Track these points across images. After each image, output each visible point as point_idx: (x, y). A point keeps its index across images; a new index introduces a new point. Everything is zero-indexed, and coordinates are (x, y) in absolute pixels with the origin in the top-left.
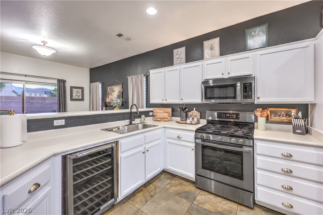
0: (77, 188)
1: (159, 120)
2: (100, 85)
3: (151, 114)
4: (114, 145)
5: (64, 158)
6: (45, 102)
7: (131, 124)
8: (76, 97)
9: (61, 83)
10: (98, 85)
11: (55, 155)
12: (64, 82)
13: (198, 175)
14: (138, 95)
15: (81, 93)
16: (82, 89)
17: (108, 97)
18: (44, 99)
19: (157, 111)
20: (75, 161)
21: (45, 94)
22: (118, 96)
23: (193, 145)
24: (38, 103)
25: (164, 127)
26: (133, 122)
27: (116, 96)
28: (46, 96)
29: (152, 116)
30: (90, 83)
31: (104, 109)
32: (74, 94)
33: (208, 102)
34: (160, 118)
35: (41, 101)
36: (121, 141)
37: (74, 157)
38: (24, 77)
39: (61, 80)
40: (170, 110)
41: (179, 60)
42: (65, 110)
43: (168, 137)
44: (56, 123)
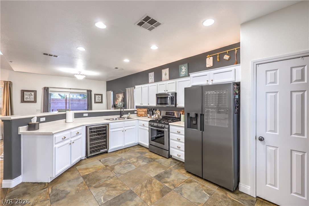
0: (91, 140)
1: (140, 116)
2: (112, 93)
3: (135, 112)
4: (107, 125)
5: (87, 127)
6: (80, 103)
7: (121, 117)
8: (98, 101)
9: (89, 92)
10: (111, 93)
11: (83, 125)
12: (91, 91)
13: (150, 144)
14: (131, 100)
15: (101, 98)
16: (102, 95)
17: (117, 101)
18: (79, 100)
19: (139, 110)
20: (90, 129)
21: (80, 96)
22: (122, 100)
23: (148, 129)
24: (75, 103)
25: (138, 120)
26: (122, 116)
27: (121, 100)
28: (80, 97)
29: (136, 113)
30: (107, 91)
31: (114, 109)
32: (97, 99)
33: (160, 106)
34: (141, 115)
35: (77, 102)
36: (110, 124)
37: (90, 127)
38: (70, 90)
39: (89, 90)
40: (146, 110)
41: (151, 79)
42: (91, 109)
43: (140, 125)
44: (84, 115)
